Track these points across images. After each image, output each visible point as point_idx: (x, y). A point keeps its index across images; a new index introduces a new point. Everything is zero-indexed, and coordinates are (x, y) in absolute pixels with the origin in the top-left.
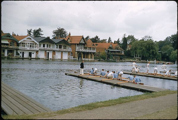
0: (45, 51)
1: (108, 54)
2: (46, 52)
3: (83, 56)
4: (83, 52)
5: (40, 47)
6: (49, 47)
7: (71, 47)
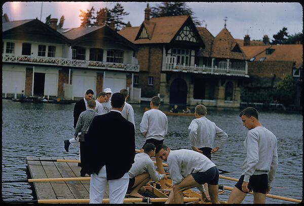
2: (29, 70)
3: (192, 90)
4: (192, 76)
5: (10, 55)
6: (49, 55)
7: (136, 54)
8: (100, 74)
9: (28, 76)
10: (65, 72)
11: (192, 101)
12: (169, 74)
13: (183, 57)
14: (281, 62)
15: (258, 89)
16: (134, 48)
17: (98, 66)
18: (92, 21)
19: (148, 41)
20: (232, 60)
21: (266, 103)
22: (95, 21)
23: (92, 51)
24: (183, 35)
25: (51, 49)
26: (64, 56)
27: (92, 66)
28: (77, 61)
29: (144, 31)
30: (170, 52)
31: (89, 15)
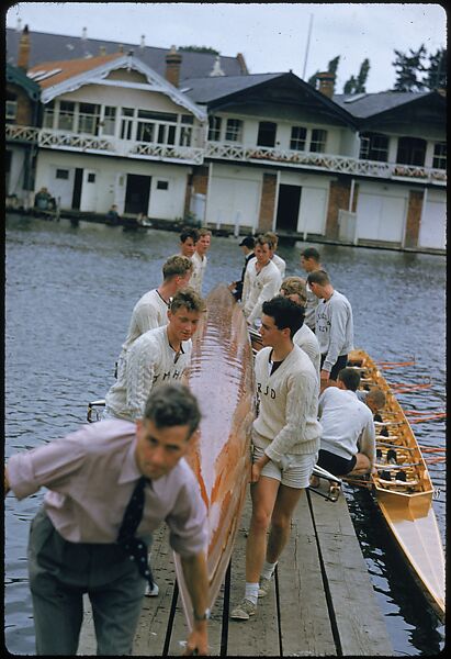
0: (269, 173)
2: (269, 179)
5: (232, 145)
6: (313, 149)
8: (416, 193)
9: (267, 191)
10: (342, 186)
17: (414, 176)
23: (402, 142)
25: (317, 135)
26: (343, 154)
27: (401, 175)
28: (370, 162)
31: (413, 62)
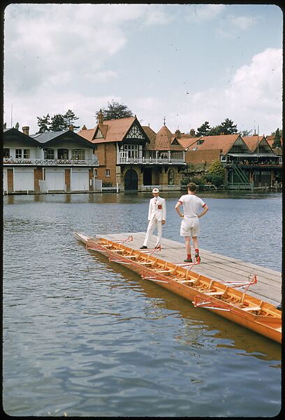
1: (228, 168)
2: (9, 171)
3: (142, 178)
4: (142, 167)
6: (25, 157)
7: (95, 152)
8: (68, 170)
10: (39, 170)
11: (142, 187)
12: (123, 166)
13: (133, 152)
14: (211, 150)
15: (192, 174)
16: (94, 147)
17: (66, 163)
18: (48, 126)
19: (103, 141)
20: (172, 152)
21: (202, 185)
22: (51, 126)
23: (59, 151)
24: (132, 134)
25: (26, 151)
26: (37, 158)
27: (61, 164)
28: (49, 160)
29: (99, 132)
30: (122, 148)
31: (45, 121)
